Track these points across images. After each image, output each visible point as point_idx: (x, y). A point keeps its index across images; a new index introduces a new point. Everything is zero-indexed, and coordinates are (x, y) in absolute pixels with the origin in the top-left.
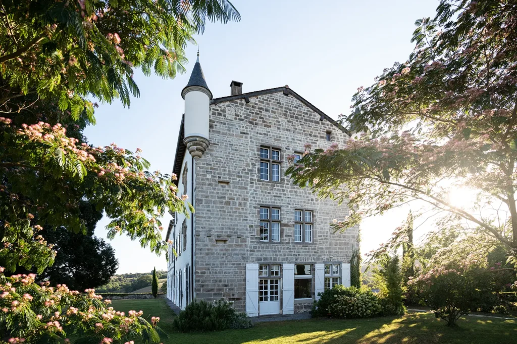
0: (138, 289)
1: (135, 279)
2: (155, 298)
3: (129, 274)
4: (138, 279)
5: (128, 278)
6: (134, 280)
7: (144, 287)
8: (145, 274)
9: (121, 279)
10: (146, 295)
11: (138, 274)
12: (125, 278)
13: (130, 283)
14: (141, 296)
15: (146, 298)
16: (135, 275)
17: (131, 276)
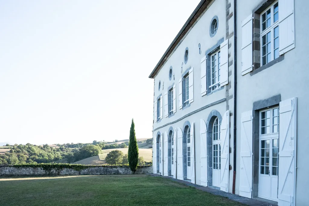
0: (81, 159)
1: (77, 149)
2: (134, 174)
3: (70, 144)
4: (80, 150)
5: (70, 148)
6: (76, 151)
7: (87, 157)
8: (86, 144)
9: (62, 148)
10: (119, 168)
11: (80, 144)
12: (66, 148)
13: (72, 154)
14: (110, 169)
15: (117, 173)
16: (77, 145)
17: (73, 146)
